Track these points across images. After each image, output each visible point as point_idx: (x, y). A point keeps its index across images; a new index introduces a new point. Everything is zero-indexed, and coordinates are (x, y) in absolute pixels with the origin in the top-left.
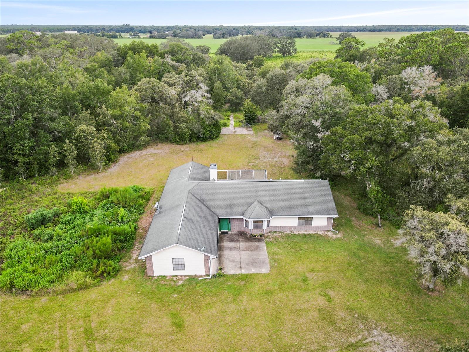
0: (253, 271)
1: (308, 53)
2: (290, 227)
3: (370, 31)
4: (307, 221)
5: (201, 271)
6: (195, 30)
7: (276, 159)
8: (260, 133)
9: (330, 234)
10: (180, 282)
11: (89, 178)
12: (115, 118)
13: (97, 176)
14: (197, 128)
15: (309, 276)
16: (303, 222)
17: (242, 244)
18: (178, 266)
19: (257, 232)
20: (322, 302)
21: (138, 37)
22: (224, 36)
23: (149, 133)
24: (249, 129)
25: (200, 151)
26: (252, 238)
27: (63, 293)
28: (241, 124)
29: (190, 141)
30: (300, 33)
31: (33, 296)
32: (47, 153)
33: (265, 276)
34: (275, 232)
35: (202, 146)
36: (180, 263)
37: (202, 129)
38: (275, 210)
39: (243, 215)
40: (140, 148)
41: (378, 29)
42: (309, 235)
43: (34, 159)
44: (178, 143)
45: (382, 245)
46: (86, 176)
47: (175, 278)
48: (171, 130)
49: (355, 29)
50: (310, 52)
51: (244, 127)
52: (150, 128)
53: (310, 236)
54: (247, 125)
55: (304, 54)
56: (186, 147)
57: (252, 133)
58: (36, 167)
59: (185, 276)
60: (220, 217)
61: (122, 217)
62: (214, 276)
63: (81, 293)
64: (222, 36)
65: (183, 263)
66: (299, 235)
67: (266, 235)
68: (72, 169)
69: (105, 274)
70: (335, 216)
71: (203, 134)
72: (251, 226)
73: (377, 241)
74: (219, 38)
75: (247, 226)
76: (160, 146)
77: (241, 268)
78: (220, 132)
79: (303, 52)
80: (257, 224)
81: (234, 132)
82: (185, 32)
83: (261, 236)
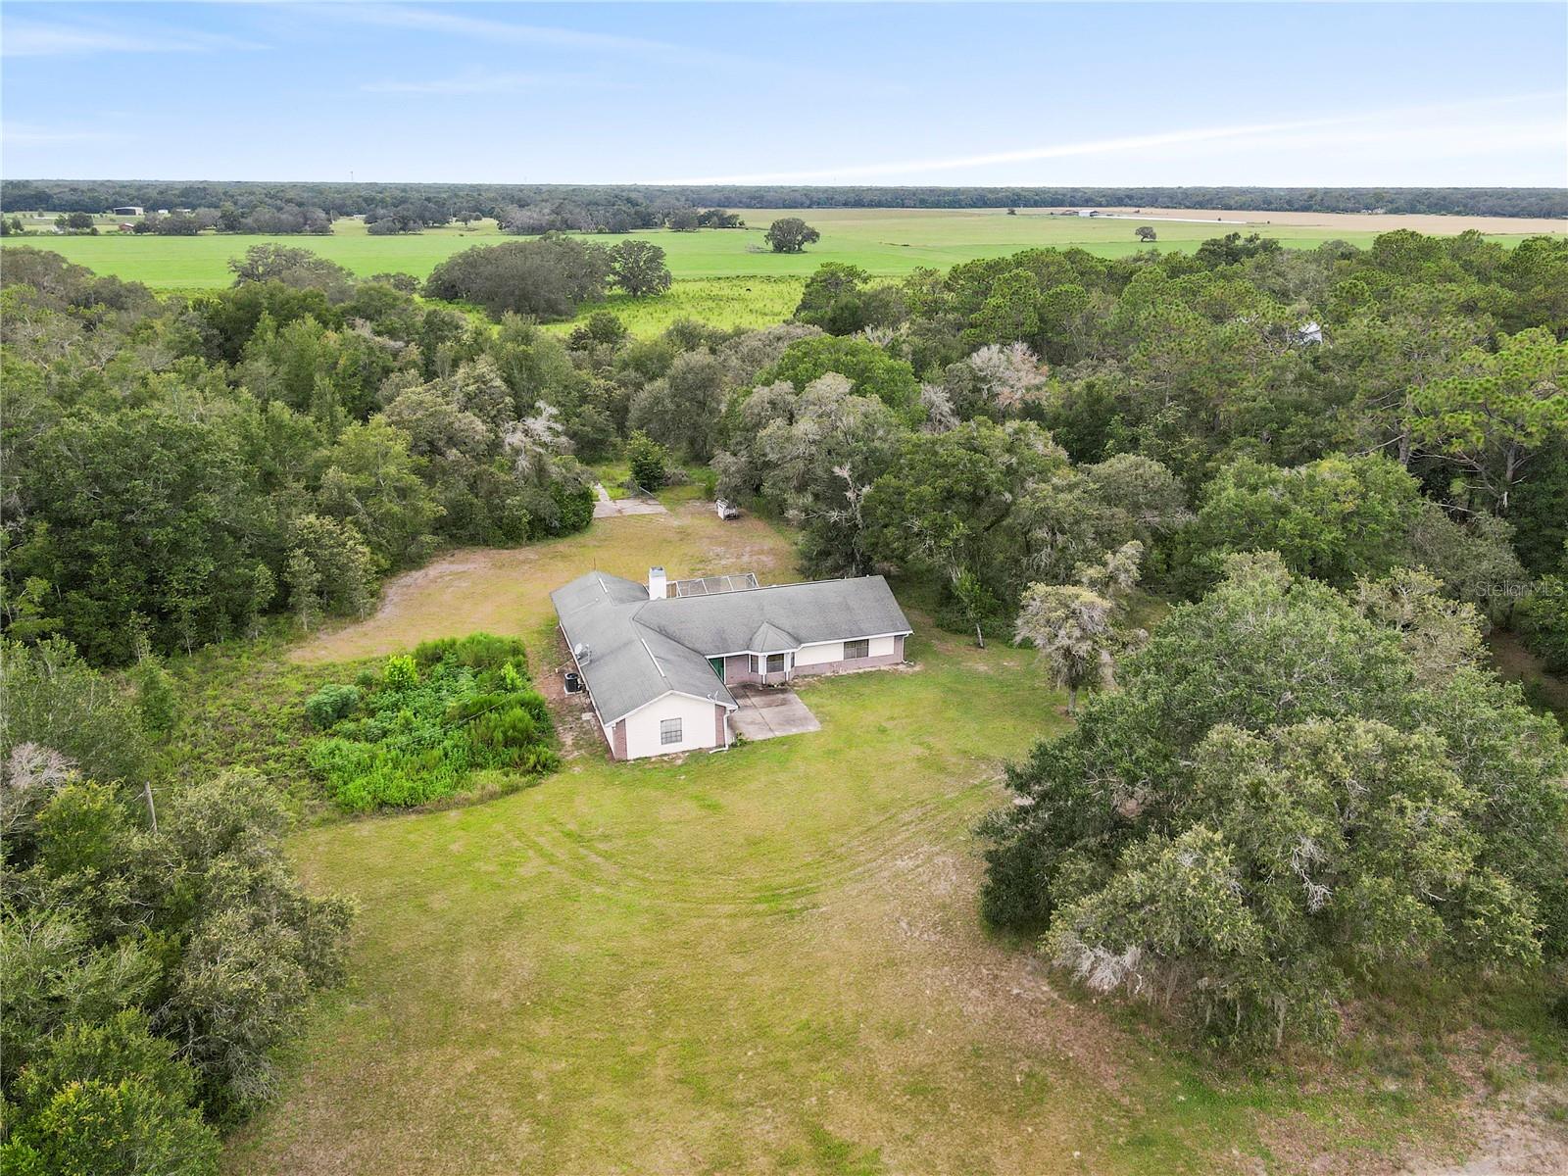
0: (794, 731)
1: (700, 285)
2: (832, 664)
3: (846, 204)
4: (857, 647)
5: (708, 741)
6: (300, 205)
7: (746, 559)
8: (682, 509)
9: (901, 667)
10: (679, 762)
14: (546, 505)
15: (888, 725)
16: (853, 650)
17: (756, 700)
18: (671, 735)
19: (775, 678)
20: (920, 751)
23: (439, 526)
24: (650, 502)
25: (564, 557)
26: (768, 689)
29: (529, 538)
30: (649, 215)
33: (817, 735)
34: (806, 676)
35: (562, 545)
36: (673, 729)
37: (556, 508)
38: (803, 633)
39: (748, 649)
40: (416, 562)
42: (865, 673)
44: (502, 545)
45: (992, 673)
46: (335, 630)
47: (666, 758)
48: (481, 515)
50: (701, 280)
51: (636, 496)
52: (445, 513)
53: (869, 675)
54: (643, 493)
55: (691, 287)
56: (528, 553)
57: (662, 509)
58: (224, 620)
59: (683, 752)
60: (708, 657)
61: (512, 680)
62: (733, 745)
64: (399, 225)
65: (678, 728)
66: (849, 676)
67: (791, 682)
70: (908, 633)
71: (561, 520)
72: (762, 667)
73: (982, 668)
74: (391, 231)
75: (755, 670)
77: (771, 730)
79: (683, 281)
80: (775, 660)
81: (620, 511)
82: (265, 214)
83: (782, 684)
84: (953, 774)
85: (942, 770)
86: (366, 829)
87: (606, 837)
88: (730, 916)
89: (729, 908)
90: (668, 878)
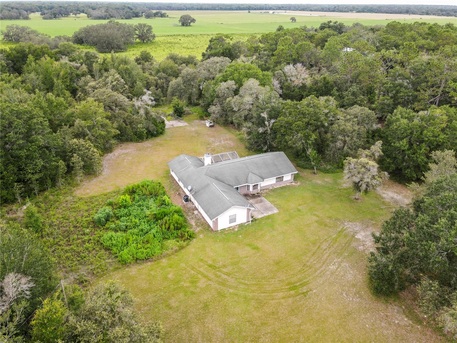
0: (270, 213)
2: (272, 185)
5: (245, 220)
7: (223, 142)
8: (193, 124)
9: (293, 183)
10: (236, 230)
14: (152, 126)
15: (300, 208)
16: (279, 180)
17: (252, 201)
18: (232, 220)
19: (255, 192)
20: (315, 218)
25: (161, 145)
26: (253, 196)
28: (171, 117)
33: (278, 214)
34: (264, 190)
38: (263, 176)
39: (247, 183)
42: (283, 187)
43: (45, 174)
45: (323, 184)
47: (231, 228)
51: (176, 119)
54: (178, 118)
59: (236, 225)
60: (235, 187)
62: (252, 221)
63: (183, 251)
64: (53, 16)
65: (235, 217)
66: (278, 188)
67: (260, 193)
70: (296, 172)
71: (157, 131)
72: (251, 189)
73: (320, 182)
74: (50, 18)
76: (123, 146)
77: (263, 213)
80: (255, 187)
81: (172, 125)
82: (6, 13)
83: (258, 194)
84: (330, 227)
85: (326, 225)
86: (134, 270)
87: (224, 266)
88: (283, 298)
89: (281, 294)
90: (254, 283)
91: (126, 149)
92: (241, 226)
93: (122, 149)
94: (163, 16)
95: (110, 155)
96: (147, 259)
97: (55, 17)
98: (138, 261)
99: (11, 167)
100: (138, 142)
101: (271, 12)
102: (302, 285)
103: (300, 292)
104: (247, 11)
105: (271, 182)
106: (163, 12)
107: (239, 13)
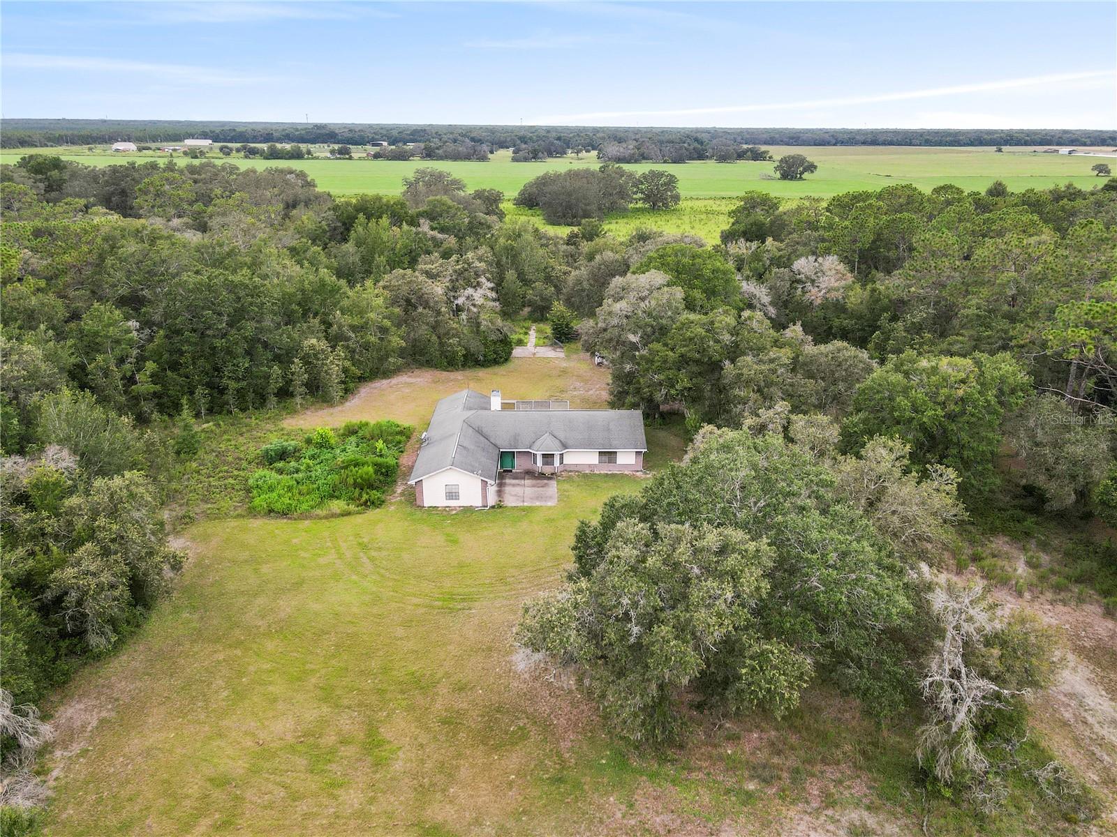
0: (538, 504)
1: (706, 202)
2: (590, 465)
4: (609, 456)
5: (477, 502)
6: (473, 139)
7: (591, 392)
8: (575, 356)
10: (454, 512)
11: (320, 413)
12: (353, 328)
13: (331, 410)
14: (475, 346)
16: (605, 458)
17: (528, 482)
18: (452, 495)
19: (548, 470)
21: (347, 156)
22: (536, 155)
23: (402, 353)
24: (558, 350)
25: (479, 380)
26: (542, 476)
27: (326, 517)
28: (546, 341)
29: (463, 366)
30: (703, 150)
31: (295, 519)
32: (267, 377)
33: (549, 508)
34: (571, 471)
35: (482, 373)
36: (453, 491)
37: (482, 348)
38: (570, 442)
39: (530, 448)
40: (387, 374)
41: (881, 139)
42: (612, 474)
43: (249, 384)
44: (445, 368)
46: (316, 410)
47: (447, 509)
48: (434, 350)
49: (831, 139)
51: (551, 345)
52: (404, 345)
54: (556, 344)
55: (697, 204)
56: (458, 375)
57: (562, 355)
58: (251, 396)
59: (459, 507)
60: (501, 450)
61: (381, 450)
62: (493, 507)
63: (345, 518)
64: (531, 155)
65: (457, 491)
66: (599, 475)
67: (559, 474)
68: (298, 400)
69: (369, 503)
70: (643, 450)
71: (485, 356)
72: (539, 461)
74: (526, 160)
75: (535, 462)
76: (417, 372)
77: (523, 501)
78: (510, 353)
80: (548, 458)
81: (535, 354)
82: (451, 147)
83: (552, 474)
87: (380, 549)
88: (416, 605)
90: (397, 578)
91: (415, 377)
92: (468, 510)
93: (410, 376)
94: (758, 156)
95: (385, 382)
96: (284, 514)
97: (534, 158)
98: (272, 514)
99: (201, 362)
100: (445, 370)
101: (1064, 150)
102: (463, 600)
103: (451, 606)
104: (994, 148)
105: (587, 458)
106: (763, 148)
107: (970, 152)
